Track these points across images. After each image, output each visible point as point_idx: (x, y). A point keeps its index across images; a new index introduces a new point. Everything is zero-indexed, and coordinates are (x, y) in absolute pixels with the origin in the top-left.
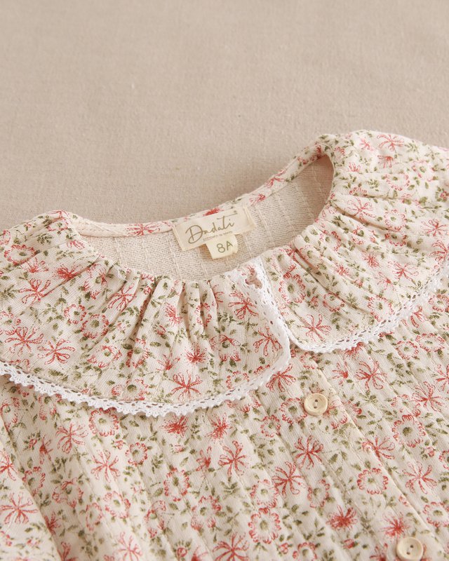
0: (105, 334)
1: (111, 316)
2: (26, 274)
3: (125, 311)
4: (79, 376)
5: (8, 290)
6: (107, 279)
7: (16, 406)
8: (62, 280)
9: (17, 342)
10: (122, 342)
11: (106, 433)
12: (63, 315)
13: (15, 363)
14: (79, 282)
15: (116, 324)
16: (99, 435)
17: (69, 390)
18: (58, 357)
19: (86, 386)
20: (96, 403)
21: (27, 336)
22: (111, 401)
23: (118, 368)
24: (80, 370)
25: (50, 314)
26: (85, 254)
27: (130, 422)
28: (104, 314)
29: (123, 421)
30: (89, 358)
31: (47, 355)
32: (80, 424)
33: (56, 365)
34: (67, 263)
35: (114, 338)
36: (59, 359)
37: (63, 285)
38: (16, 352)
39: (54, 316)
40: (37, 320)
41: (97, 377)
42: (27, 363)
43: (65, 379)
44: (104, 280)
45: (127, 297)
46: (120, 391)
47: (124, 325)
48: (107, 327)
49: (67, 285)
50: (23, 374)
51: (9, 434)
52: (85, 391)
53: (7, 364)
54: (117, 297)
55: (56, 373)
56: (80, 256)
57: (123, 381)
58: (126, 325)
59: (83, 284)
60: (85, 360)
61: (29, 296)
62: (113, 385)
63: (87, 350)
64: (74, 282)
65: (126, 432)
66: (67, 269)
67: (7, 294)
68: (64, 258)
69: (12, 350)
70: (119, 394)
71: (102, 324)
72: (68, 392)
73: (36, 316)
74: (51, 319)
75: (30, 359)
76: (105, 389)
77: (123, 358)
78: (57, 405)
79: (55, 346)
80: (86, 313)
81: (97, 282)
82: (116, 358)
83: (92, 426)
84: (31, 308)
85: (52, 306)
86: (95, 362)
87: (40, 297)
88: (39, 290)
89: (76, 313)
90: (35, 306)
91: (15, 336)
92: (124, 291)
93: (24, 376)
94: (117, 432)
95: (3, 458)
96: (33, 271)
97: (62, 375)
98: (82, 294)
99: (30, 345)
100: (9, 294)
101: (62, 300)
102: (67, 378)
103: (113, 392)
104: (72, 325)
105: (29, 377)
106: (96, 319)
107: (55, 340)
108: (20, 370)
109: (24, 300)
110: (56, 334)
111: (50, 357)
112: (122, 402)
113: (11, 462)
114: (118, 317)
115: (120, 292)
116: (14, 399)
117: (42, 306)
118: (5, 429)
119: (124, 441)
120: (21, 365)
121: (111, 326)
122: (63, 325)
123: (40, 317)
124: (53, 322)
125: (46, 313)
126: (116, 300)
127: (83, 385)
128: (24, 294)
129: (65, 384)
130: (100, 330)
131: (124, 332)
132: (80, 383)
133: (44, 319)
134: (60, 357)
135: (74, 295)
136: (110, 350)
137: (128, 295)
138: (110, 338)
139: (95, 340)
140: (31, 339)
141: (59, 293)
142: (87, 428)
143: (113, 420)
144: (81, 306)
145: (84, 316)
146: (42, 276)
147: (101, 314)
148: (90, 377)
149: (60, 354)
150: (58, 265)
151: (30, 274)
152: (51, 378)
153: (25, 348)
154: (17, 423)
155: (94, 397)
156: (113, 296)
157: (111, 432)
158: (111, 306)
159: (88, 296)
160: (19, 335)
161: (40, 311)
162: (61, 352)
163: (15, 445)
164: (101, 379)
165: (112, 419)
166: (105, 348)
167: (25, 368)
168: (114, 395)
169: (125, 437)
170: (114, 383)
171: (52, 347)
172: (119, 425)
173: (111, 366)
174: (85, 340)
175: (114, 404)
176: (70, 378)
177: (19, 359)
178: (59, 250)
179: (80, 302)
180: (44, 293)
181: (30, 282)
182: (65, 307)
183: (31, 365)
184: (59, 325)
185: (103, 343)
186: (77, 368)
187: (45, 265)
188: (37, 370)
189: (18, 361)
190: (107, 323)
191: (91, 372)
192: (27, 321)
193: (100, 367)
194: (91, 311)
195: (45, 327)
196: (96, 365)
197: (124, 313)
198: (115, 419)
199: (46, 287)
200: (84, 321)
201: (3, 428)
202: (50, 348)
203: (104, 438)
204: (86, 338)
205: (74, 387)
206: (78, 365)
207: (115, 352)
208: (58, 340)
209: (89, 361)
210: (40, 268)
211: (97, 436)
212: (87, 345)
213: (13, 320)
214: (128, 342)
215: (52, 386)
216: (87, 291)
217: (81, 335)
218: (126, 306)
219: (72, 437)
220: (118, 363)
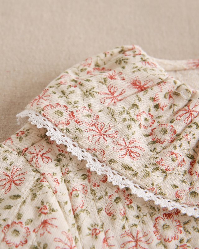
0: (172, 141)
1: (179, 127)
2: (105, 79)
3: (191, 124)
4: (148, 175)
5: (90, 90)
6: (174, 97)
7: (84, 193)
8: (136, 90)
9: (95, 133)
10: (186, 152)
11: (170, 239)
12: (135, 118)
13: (92, 151)
14: (151, 93)
15: (184, 134)
16: (163, 241)
17: (138, 186)
18: (130, 154)
19: (153, 184)
20: (161, 203)
21: (104, 130)
22: (174, 203)
23: (181, 174)
24: (150, 169)
25: (125, 115)
26: (157, 72)
27: (193, 227)
28: (172, 124)
29: (186, 226)
30: (158, 160)
31: (121, 149)
32: (145, 230)
33: (128, 160)
34: (141, 77)
35: (180, 146)
36: (130, 155)
37: (137, 94)
38: (94, 141)
39: (128, 117)
40: (113, 119)
41: (162, 178)
42: (102, 153)
43: (135, 175)
44: (170, 97)
45: (193, 113)
46: (182, 195)
47: (190, 136)
48: (174, 136)
49: (141, 94)
50: (98, 162)
51: (75, 217)
52: (151, 190)
53: (85, 151)
54: (184, 112)
55: (127, 168)
56: (153, 72)
57: (186, 187)
58: (192, 137)
59: (155, 95)
60: (154, 161)
61: (107, 98)
62: (177, 189)
63: (155, 153)
64: (147, 93)
65: (190, 236)
66: (140, 83)
67: (88, 93)
68: (139, 72)
69: (90, 138)
70: (182, 198)
71: (169, 133)
72: (137, 187)
73: (112, 115)
74: (125, 119)
75: (106, 150)
76: (170, 192)
77: (186, 166)
78: (127, 208)
79: (127, 143)
80: (154, 121)
81: (165, 97)
82: (180, 164)
83: (157, 232)
84: (108, 108)
85: (127, 109)
86: (163, 165)
87: (116, 101)
88: (115, 95)
89: (146, 119)
90: (112, 107)
91: (94, 128)
92: (191, 107)
93: (98, 164)
94: (181, 236)
95: (67, 239)
96: (112, 78)
97: (133, 170)
98: (152, 104)
99: (106, 138)
100: (90, 94)
101: (135, 105)
102: (137, 174)
103: (177, 195)
104: (142, 129)
105: (103, 166)
106: (165, 127)
107: (128, 138)
108: (95, 158)
109: (102, 101)
110: (129, 133)
111: (123, 152)
112: (185, 205)
113: (74, 244)
114: (184, 129)
115: (186, 108)
116: (83, 186)
117: (118, 108)
118: (72, 212)
119: (188, 244)
120: (97, 154)
121: (177, 135)
122: (135, 127)
123: (116, 117)
124: (127, 123)
125: (121, 113)
126: (183, 114)
127: (150, 184)
128: (103, 96)
129: (134, 179)
130: (168, 137)
131: (189, 143)
132: (148, 181)
133: (119, 119)
134: (132, 154)
135: (145, 104)
136: (177, 157)
137: (194, 111)
138: (178, 146)
139: (163, 145)
140: (107, 133)
141: (133, 100)
142: (152, 234)
143: (176, 225)
144: (150, 114)
145: (153, 123)
146: (119, 83)
147: (169, 124)
148: (157, 178)
149: (132, 152)
150: (133, 76)
151: (109, 80)
152: (123, 171)
153: (102, 140)
154: (83, 208)
155: (159, 196)
156: (180, 110)
157: (175, 237)
158: (178, 118)
159: (157, 106)
160: (97, 128)
161: (116, 112)
162: (133, 150)
163: (79, 228)
164: (166, 181)
165: (175, 223)
166: (172, 153)
167: (100, 157)
168: (178, 199)
169: (188, 241)
170: (177, 187)
171: (125, 143)
172: (182, 229)
173: (175, 171)
174: (153, 143)
175: (178, 206)
176: (140, 175)
177: (96, 148)
178: (135, 66)
179: (149, 110)
180: (119, 98)
181: (108, 88)
182: (137, 113)
183: (107, 155)
184: (132, 126)
185: (171, 149)
186: (146, 166)
187: (122, 75)
188: (111, 161)
189: (94, 149)
190: (175, 132)
191: (158, 173)
192: (104, 118)
193: (166, 170)
194: (159, 120)
195: (119, 125)
196: (164, 168)
197: (190, 126)
198: (178, 224)
199: (121, 94)
200: (153, 127)
201: (70, 211)
202: (124, 145)
203: (168, 244)
204: (154, 142)
205: (142, 184)
206: (148, 165)
207: (180, 159)
208: (131, 139)
209: (157, 162)
210: (117, 77)
211: (161, 242)
212: (155, 149)
213: (92, 115)
214: (192, 153)
215: (123, 179)
216: (157, 103)
217: (150, 139)
218: (191, 121)
219: (139, 243)
220: (182, 169)
